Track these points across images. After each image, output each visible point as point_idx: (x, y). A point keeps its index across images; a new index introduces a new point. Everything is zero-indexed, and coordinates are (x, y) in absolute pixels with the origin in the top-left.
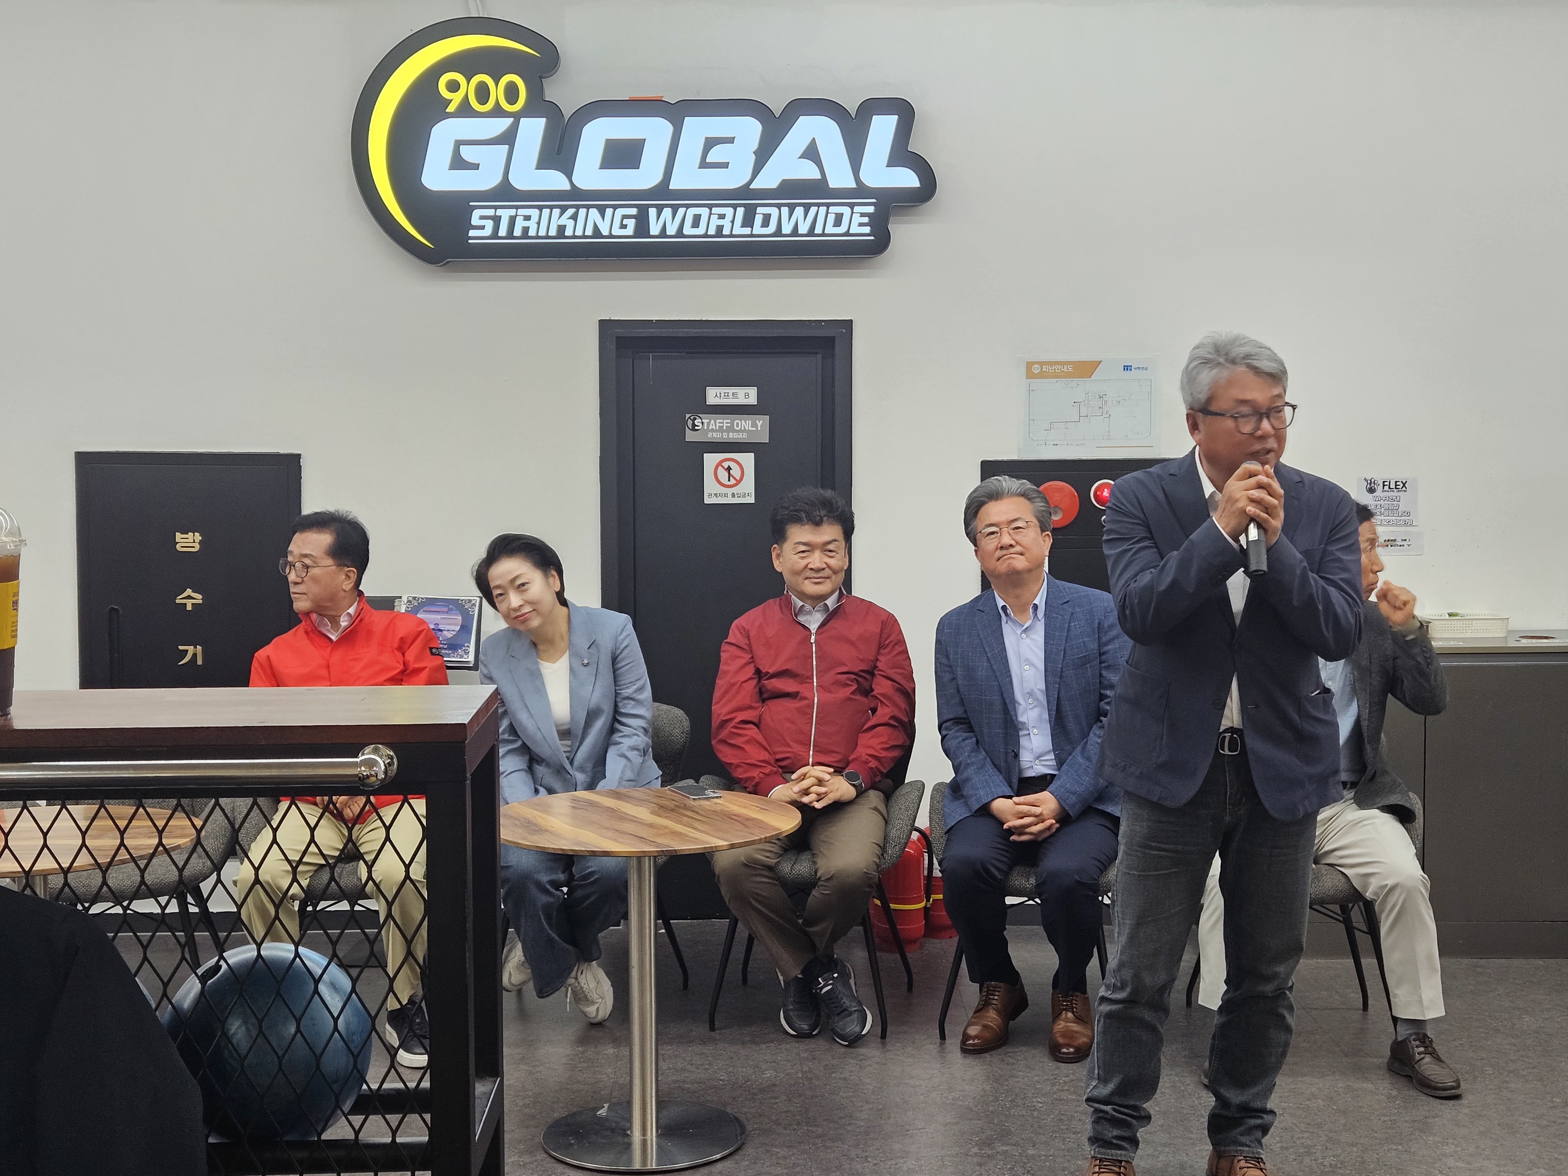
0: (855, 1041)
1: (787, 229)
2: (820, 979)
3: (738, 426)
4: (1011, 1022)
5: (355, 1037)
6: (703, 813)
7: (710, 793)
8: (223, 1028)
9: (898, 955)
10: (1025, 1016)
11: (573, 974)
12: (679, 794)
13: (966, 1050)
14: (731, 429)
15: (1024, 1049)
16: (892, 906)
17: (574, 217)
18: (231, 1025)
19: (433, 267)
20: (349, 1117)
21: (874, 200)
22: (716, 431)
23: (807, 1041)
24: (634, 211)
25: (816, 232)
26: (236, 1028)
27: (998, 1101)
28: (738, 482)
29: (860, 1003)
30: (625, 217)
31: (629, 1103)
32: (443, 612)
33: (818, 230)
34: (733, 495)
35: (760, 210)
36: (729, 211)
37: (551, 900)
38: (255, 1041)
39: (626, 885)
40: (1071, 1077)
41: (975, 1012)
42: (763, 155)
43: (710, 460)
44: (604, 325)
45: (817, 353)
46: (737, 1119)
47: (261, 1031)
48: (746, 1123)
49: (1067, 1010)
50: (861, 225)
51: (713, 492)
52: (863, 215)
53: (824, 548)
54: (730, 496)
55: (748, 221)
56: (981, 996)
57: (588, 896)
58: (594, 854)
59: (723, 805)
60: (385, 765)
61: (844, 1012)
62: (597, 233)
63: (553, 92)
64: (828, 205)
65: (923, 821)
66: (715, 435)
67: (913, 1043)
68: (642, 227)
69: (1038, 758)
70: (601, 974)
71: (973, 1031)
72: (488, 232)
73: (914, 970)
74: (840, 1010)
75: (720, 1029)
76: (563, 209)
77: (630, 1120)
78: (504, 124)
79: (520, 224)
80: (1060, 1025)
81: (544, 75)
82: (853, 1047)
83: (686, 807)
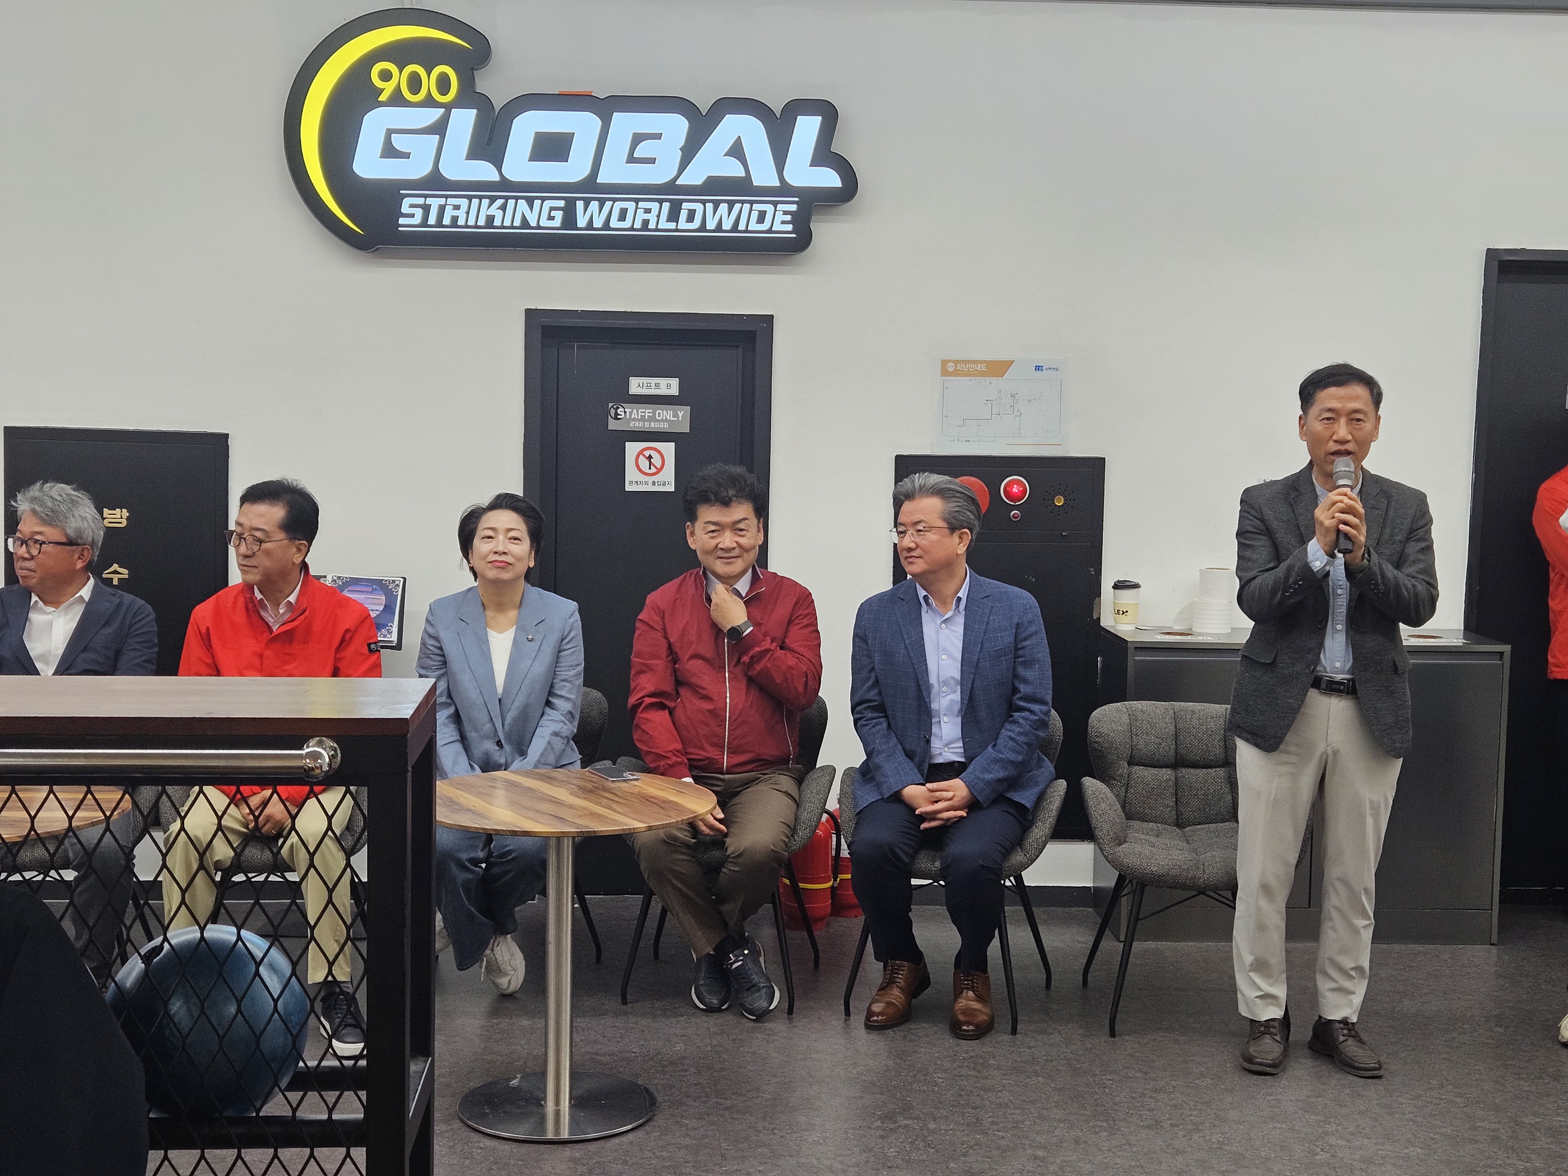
0: (762, 1016)
1: (711, 225)
2: (731, 955)
3: (659, 416)
4: (914, 1001)
5: (293, 1018)
6: (621, 795)
7: (628, 775)
8: (166, 1006)
9: (805, 933)
10: (927, 994)
11: (490, 946)
12: (597, 775)
13: (870, 1026)
14: (652, 419)
15: (926, 1025)
16: (801, 885)
17: (503, 208)
18: (172, 1004)
19: (363, 253)
20: (286, 1093)
21: (797, 199)
22: (638, 420)
23: (716, 1015)
24: (562, 204)
25: (739, 229)
26: (177, 1006)
27: (901, 1075)
28: (659, 470)
29: (769, 980)
30: (552, 209)
31: (544, 1074)
32: (367, 592)
33: (741, 227)
34: (654, 483)
35: (685, 205)
36: (655, 206)
37: (471, 876)
38: (196, 1022)
39: (544, 864)
40: (971, 1054)
41: (879, 990)
42: (689, 152)
43: (632, 449)
44: (530, 314)
45: (738, 347)
46: (646, 1090)
47: (203, 1012)
48: (656, 1094)
49: (968, 989)
50: (783, 222)
51: (634, 480)
52: (785, 213)
53: (736, 527)
54: (650, 484)
55: (674, 216)
56: (885, 974)
57: (507, 873)
58: (514, 833)
59: (640, 787)
60: (329, 756)
61: (753, 988)
62: (525, 223)
63: (485, 84)
64: (752, 203)
65: (832, 804)
66: (637, 424)
67: (819, 1018)
68: (570, 219)
69: (947, 745)
70: (516, 949)
71: (877, 1007)
72: (417, 220)
73: (820, 948)
74: (750, 985)
75: (631, 1003)
76: (493, 200)
77: (544, 1091)
78: (436, 114)
79: (449, 213)
80: (962, 1003)
81: (476, 67)
82: (760, 1022)
83: (605, 789)
